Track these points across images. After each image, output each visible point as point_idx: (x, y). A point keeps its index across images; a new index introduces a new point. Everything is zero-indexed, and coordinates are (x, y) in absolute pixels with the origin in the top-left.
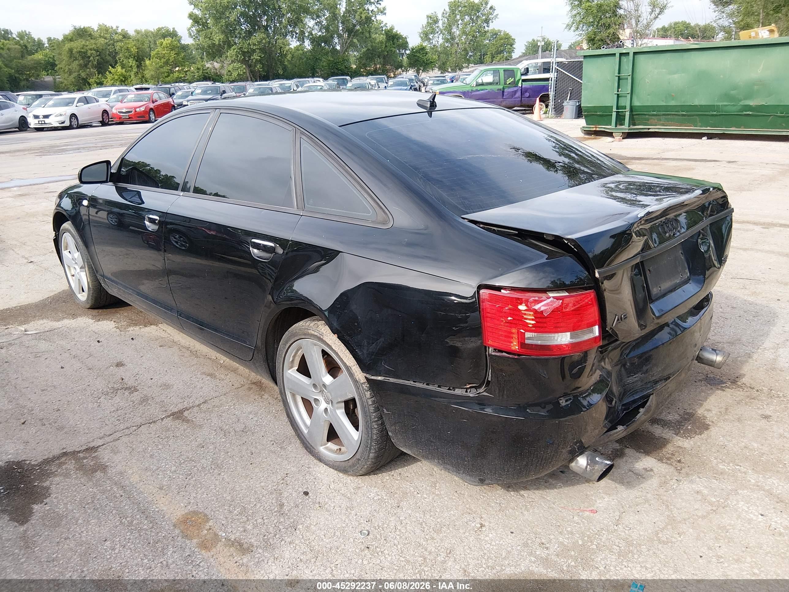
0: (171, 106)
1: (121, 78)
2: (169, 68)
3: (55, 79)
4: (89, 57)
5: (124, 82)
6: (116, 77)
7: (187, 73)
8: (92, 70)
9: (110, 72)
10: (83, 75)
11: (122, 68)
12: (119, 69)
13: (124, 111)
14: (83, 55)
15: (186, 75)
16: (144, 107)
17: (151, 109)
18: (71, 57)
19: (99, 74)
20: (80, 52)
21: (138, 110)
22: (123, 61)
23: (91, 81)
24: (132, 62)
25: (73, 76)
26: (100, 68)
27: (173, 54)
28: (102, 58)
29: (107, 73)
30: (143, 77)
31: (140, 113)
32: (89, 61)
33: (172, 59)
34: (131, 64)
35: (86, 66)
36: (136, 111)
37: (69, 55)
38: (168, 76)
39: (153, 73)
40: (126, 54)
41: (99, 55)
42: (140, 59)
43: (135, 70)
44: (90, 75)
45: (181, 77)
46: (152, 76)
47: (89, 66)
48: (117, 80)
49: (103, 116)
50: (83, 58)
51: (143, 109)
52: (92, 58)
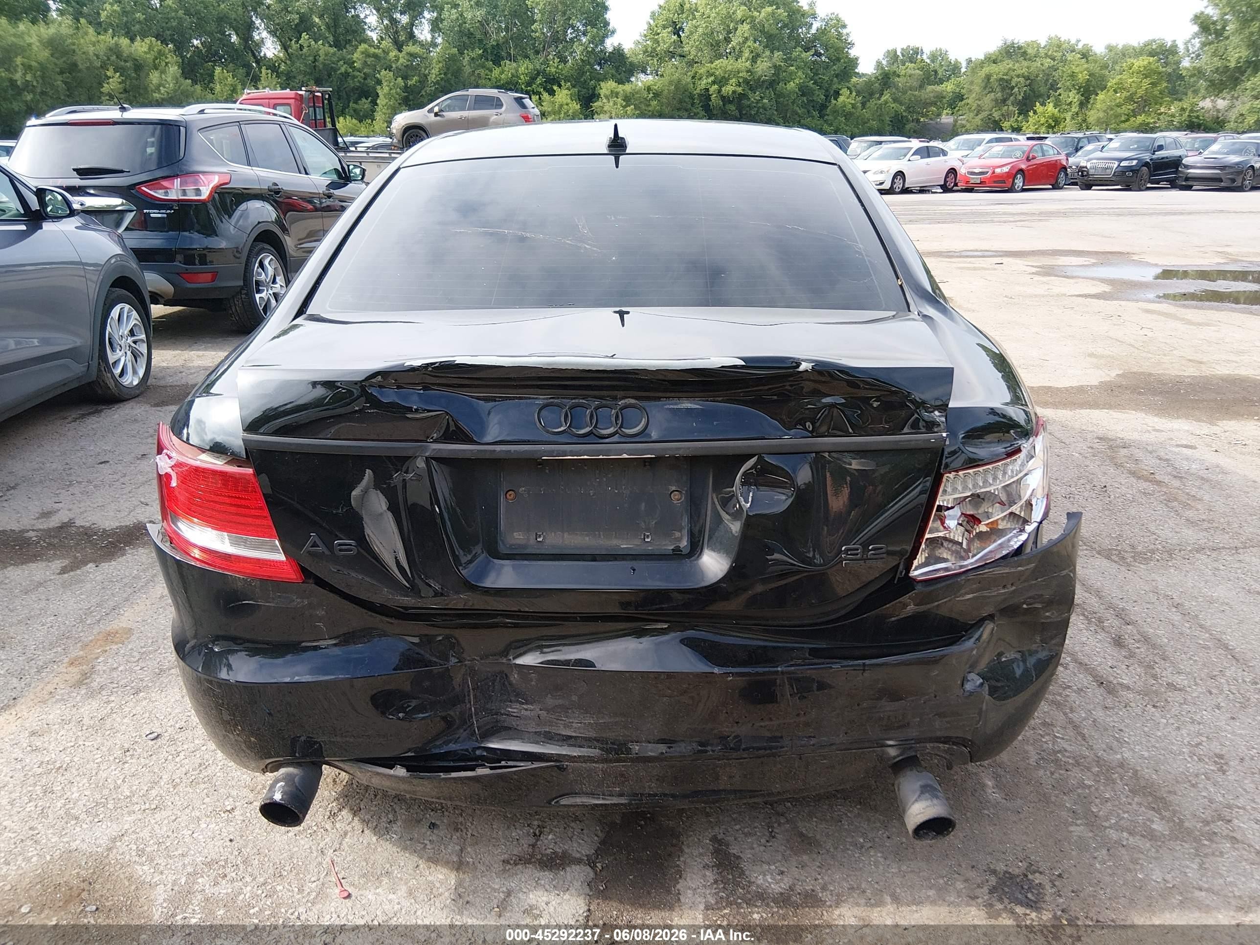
0: (1059, 167)
1: (1050, 121)
2: (1131, 107)
3: (956, 121)
4: (1013, 88)
5: (1053, 127)
6: (1043, 120)
7: (1161, 117)
8: (1011, 108)
9: (1035, 112)
10: (996, 115)
11: (1055, 106)
12: (1050, 108)
13: (977, 171)
14: (1006, 85)
15: (1159, 119)
16: (1009, 167)
17: (1021, 171)
18: (985, 88)
19: (1020, 114)
20: (1001, 79)
21: (998, 171)
22: (1060, 95)
23: (1006, 124)
24: (1074, 97)
25: (980, 117)
26: (1025, 104)
27: (1146, 83)
28: (1032, 90)
29: (1031, 114)
30: (1085, 121)
31: (999, 176)
32: (1012, 95)
33: (1141, 92)
34: (1070, 100)
35: (1004, 101)
36: (994, 172)
37: (983, 85)
38: (1127, 120)
39: (1101, 115)
40: (1068, 83)
41: (1029, 85)
42: (1088, 92)
43: (1075, 109)
44: (1006, 116)
45: (1148, 123)
46: (1098, 119)
47: (1009, 102)
48: (1043, 124)
49: (946, 176)
50: (1003, 89)
51: (1006, 169)
52: (1016, 89)
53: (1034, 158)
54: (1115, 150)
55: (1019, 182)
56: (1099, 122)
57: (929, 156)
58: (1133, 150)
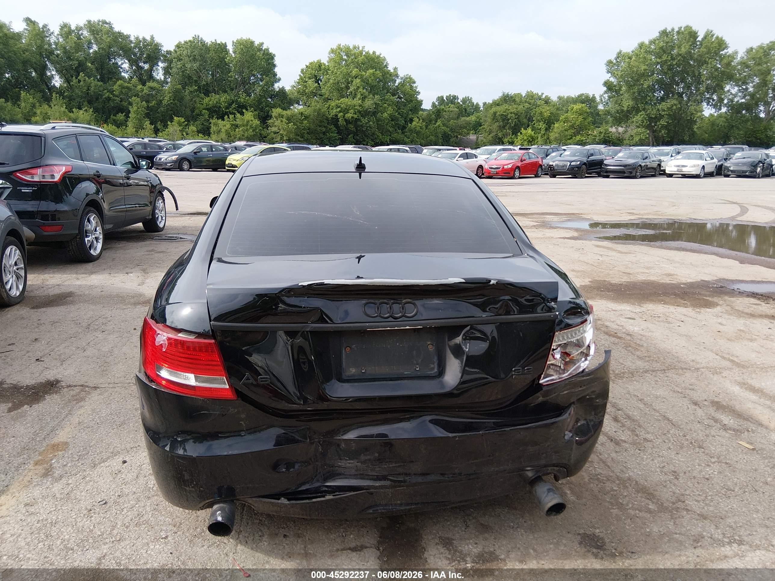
0: (538, 165)
1: (530, 138)
2: (573, 131)
3: (478, 138)
4: (509, 120)
5: (531, 142)
6: (525, 138)
7: (589, 136)
8: (508, 131)
9: (521, 133)
10: (500, 135)
11: (532, 130)
12: (529, 131)
13: (494, 167)
14: (505, 118)
15: (588, 138)
16: (511, 165)
17: (518, 167)
18: (493, 119)
19: (513, 134)
20: (502, 115)
21: (506, 167)
22: (534, 124)
23: (506, 140)
24: (542, 126)
25: (491, 135)
26: (515, 129)
27: (580, 119)
28: (519, 121)
29: (519, 134)
30: (548, 138)
31: (506, 170)
32: (508, 123)
33: (578, 123)
34: (540, 127)
35: (504, 127)
36: (503, 168)
37: (492, 117)
38: (571, 138)
39: (557, 135)
40: (539, 118)
41: (518, 118)
42: (549, 123)
43: (543, 132)
44: (505, 135)
45: (582, 140)
46: (556, 137)
47: (507, 128)
48: (525, 140)
49: (478, 170)
50: (503, 120)
51: (510, 166)
52: (510, 121)
53: (525, 160)
54: (567, 155)
55: (517, 174)
56: (556, 139)
57: (468, 159)
58: (578, 156)
